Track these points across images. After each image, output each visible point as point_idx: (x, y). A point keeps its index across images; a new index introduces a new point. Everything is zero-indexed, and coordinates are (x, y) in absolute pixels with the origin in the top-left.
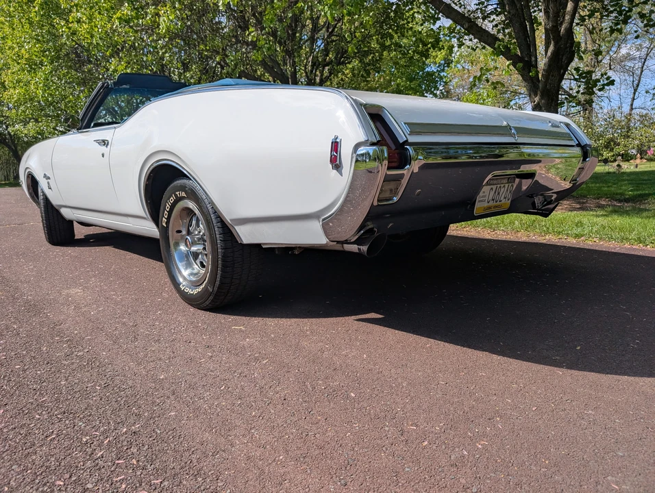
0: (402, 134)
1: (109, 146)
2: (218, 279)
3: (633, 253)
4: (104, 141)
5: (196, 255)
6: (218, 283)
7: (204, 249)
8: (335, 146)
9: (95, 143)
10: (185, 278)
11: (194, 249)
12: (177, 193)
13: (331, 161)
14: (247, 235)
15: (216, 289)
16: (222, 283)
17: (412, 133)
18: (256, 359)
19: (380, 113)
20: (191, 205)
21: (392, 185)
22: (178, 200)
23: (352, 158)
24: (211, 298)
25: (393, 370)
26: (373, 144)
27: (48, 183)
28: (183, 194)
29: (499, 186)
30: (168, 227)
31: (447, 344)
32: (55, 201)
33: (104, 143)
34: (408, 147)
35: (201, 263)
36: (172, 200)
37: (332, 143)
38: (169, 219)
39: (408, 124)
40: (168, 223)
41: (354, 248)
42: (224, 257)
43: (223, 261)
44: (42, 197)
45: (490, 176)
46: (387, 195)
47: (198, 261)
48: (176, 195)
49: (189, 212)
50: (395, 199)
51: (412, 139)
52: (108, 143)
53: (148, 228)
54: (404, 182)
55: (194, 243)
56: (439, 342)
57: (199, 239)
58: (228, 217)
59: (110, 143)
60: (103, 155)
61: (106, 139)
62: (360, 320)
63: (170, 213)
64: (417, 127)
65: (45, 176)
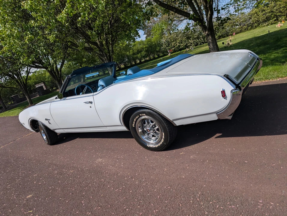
0: (237, 82)
1: (93, 103)
6: (168, 141)
9: (85, 103)
10: (152, 144)
12: (140, 115)
13: (222, 96)
14: (178, 123)
17: (238, 80)
18: (203, 161)
22: (140, 117)
23: (231, 94)
24: (166, 147)
26: (236, 89)
27: (49, 122)
28: (144, 114)
32: (51, 127)
33: (91, 103)
34: (240, 85)
35: (153, 135)
36: (137, 117)
39: (235, 77)
40: (135, 125)
43: (169, 133)
52: (92, 102)
53: (124, 128)
58: (171, 118)
59: (93, 102)
60: (91, 107)
61: (90, 101)
62: (216, 138)
63: (136, 122)
64: (238, 77)
65: (46, 120)
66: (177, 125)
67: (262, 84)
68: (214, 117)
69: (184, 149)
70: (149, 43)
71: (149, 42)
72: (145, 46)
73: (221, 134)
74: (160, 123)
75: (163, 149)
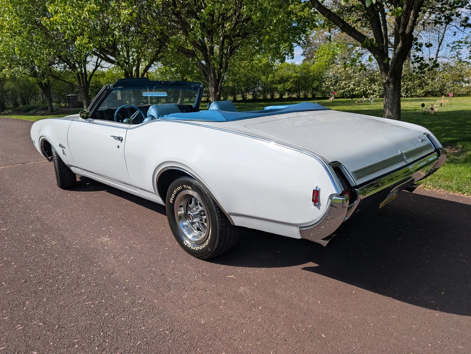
0: (355, 182)
1: (123, 142)
3: (456, 201)
4: (119, 138)
6: (215, 247)
7: (201, 220)
8: (316, 193)
9: (113, 138)
10: (190, 240)
11: (195, 221)
12: (184, 186)
13: (313, 201)
14: (237, 221)
15: (214, 250)
16: (218, 246)
17: (358, 178)
18: (254, 305)
19: (339, 167)
22: (183, 189)
23: (328, 202)
24: (210, 255)
25: (340, 314)
27: (63, 150)
28: (189, 187)
30: (174, 203)
31: (364, 290)
32: (66, 160)
34: (357, 190)
35: (198, 228)
36: (179, 188)
37: (314, 191)
38: (174, 199)
39: (354, 173)
40: (174, 201)
42: (221, 232)
43: (220, 234)
44: (56, 158)
49: (189, 198)
51: (358, 183)
52: (122, 139)
53: (158, 199)
55: (195, 217)
56: (360, 288)
58: (227, 209)
59: (124, 140)
60: (118, 147)
61: (120, 136)
62: (304, 269)
63: (176, 196)
64: (359, 173)
65: (60, 145)
66: (236, 224)
67: (445, 198)
68: (295, 234)
69: (240, 270)
70: (305, 71)
71: (305, 69)
72: (295, 75)
73: (317, 265)
74: (210, 210)
75: (206, 257)
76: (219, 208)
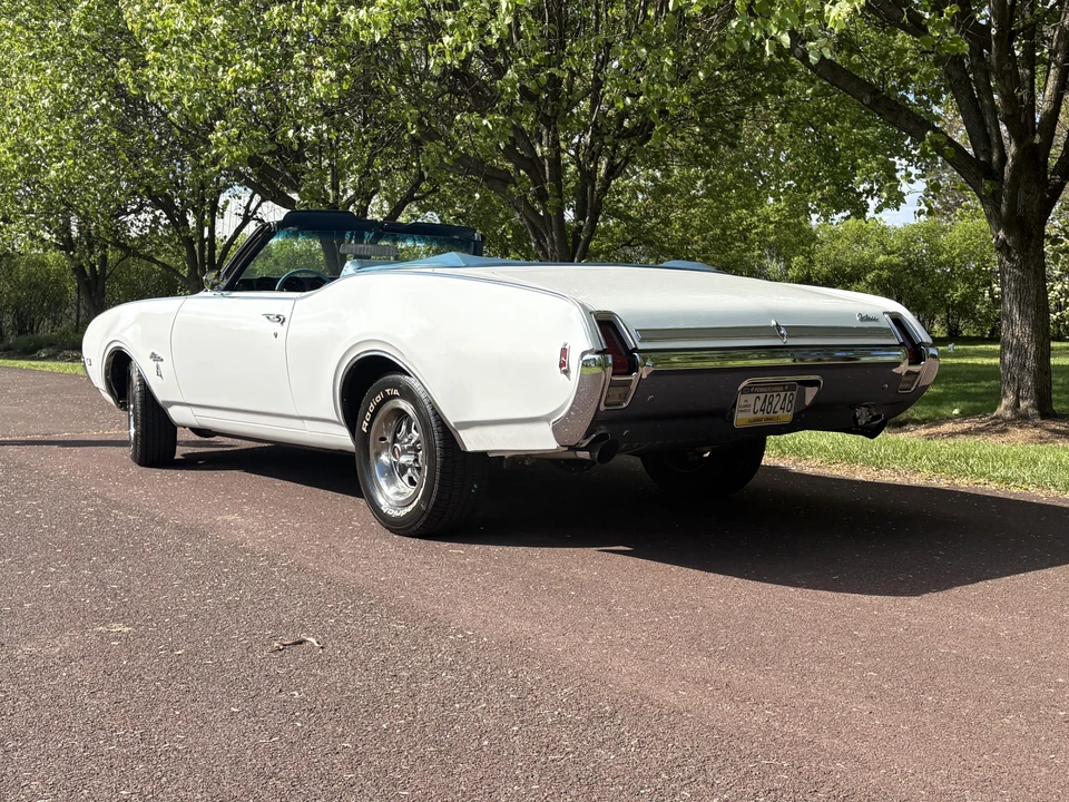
1: (286, 324)
2: (434, 494)
4: (278, 316)
5: (403, 469)
6: (433, 499)
7: (416, 460)
8: (564, 352)
9: (264, 318)
10: (388, 498)
11: (403, 459)
12: (388, 391)
13: (559, 366)
14: (472, 441)
15: (431, 506)
16: (438, 499)
17: (641, 340)
19: (612, 321)
20: (404, 405)
21: (621, 390)
22: (388, 398)
23: (579, 363)
24: (424, 518)
26: (598, 353)
27: (158, 367)
28: (396, 392)
29: (769, 394)
30: (369, 432)
33: (281, 319)
34: (636, 354)
35: (411, 480)
36: (379, 398)
37: (562, 349)
38: (371, 423)
39: (637, 330)
40: (369, 428)
41: (585, 455)
45: (745, 383)
46: (617, 400)
47: (405, 478)
48: (385, 393)
49: (401, 414)
50: (625, 405)
51: (641, 346)
52: (284, 318)
54: (633, 387)
55: (404, 452)
57: (409, 448)
58: (452, 418)
59: (287, 320)
60: (276, 337)
61: (280, 314)
63: (374, 415)
64: (647, 334)
65: (153, 356)
66: (470, 448)
69: (477, 547)
73: (630, 549)
75: (414, 528)
76: (442, 420)
